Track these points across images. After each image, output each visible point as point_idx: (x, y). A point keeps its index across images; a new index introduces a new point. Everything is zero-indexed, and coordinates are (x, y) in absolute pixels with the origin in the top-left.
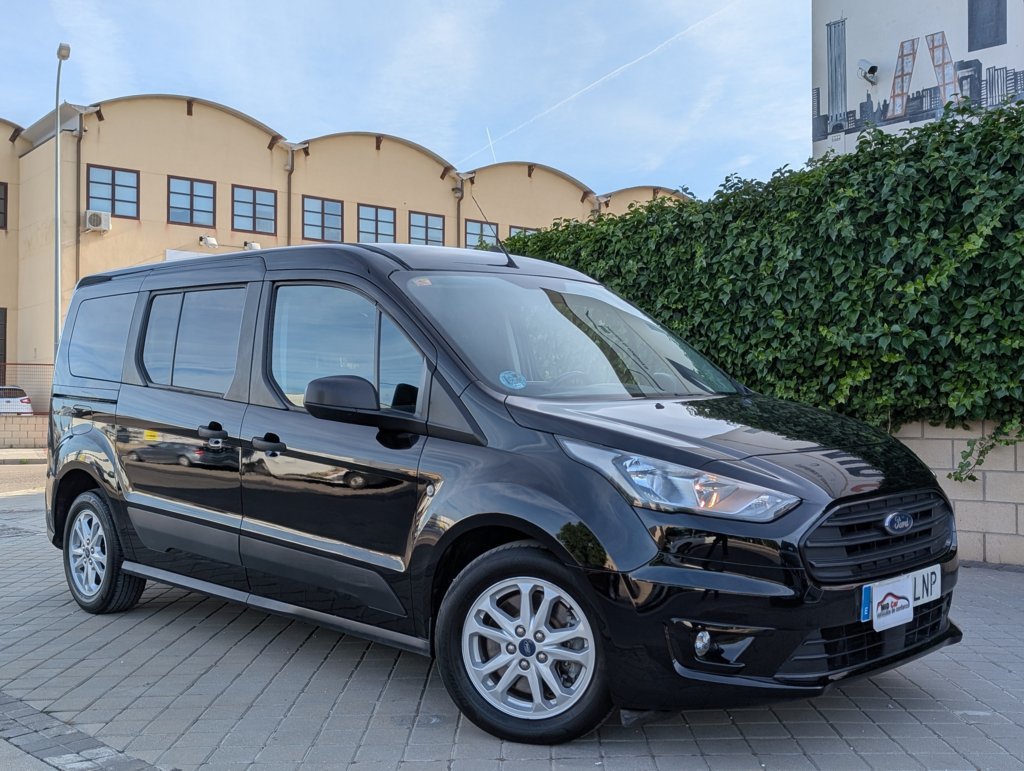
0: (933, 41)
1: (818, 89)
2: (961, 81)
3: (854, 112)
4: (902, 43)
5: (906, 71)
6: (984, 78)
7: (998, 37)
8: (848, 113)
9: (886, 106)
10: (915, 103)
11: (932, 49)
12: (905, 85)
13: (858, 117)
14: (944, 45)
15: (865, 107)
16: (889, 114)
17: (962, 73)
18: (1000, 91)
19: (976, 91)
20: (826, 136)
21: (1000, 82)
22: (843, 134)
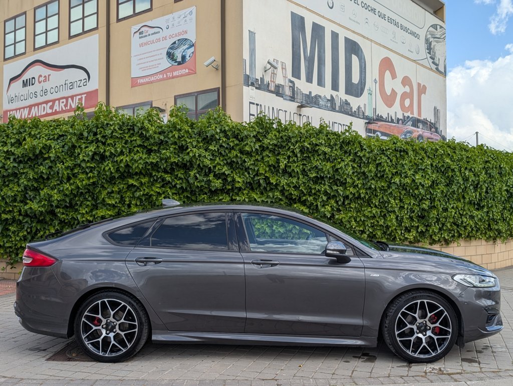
0: (283, 65)
1: (246, 60)
2: (290, 87)
3: (258, 80)
4: (274, 59)
5: (275, 72)
6: (295, 90)
7: (300, 79)
8: (257, 79)
9: (269, 84)
10: (277, 88)
11: (282, 68)
12: (275, 78)
13: (260, 83)
14: (285, 69)
15: (262, 79)
16: (270, 88)
17: (291, 84)
18: (299, 98)
19: (293, 94)
20: (248, 86)
21: (299, 94)
22: (255, 88)
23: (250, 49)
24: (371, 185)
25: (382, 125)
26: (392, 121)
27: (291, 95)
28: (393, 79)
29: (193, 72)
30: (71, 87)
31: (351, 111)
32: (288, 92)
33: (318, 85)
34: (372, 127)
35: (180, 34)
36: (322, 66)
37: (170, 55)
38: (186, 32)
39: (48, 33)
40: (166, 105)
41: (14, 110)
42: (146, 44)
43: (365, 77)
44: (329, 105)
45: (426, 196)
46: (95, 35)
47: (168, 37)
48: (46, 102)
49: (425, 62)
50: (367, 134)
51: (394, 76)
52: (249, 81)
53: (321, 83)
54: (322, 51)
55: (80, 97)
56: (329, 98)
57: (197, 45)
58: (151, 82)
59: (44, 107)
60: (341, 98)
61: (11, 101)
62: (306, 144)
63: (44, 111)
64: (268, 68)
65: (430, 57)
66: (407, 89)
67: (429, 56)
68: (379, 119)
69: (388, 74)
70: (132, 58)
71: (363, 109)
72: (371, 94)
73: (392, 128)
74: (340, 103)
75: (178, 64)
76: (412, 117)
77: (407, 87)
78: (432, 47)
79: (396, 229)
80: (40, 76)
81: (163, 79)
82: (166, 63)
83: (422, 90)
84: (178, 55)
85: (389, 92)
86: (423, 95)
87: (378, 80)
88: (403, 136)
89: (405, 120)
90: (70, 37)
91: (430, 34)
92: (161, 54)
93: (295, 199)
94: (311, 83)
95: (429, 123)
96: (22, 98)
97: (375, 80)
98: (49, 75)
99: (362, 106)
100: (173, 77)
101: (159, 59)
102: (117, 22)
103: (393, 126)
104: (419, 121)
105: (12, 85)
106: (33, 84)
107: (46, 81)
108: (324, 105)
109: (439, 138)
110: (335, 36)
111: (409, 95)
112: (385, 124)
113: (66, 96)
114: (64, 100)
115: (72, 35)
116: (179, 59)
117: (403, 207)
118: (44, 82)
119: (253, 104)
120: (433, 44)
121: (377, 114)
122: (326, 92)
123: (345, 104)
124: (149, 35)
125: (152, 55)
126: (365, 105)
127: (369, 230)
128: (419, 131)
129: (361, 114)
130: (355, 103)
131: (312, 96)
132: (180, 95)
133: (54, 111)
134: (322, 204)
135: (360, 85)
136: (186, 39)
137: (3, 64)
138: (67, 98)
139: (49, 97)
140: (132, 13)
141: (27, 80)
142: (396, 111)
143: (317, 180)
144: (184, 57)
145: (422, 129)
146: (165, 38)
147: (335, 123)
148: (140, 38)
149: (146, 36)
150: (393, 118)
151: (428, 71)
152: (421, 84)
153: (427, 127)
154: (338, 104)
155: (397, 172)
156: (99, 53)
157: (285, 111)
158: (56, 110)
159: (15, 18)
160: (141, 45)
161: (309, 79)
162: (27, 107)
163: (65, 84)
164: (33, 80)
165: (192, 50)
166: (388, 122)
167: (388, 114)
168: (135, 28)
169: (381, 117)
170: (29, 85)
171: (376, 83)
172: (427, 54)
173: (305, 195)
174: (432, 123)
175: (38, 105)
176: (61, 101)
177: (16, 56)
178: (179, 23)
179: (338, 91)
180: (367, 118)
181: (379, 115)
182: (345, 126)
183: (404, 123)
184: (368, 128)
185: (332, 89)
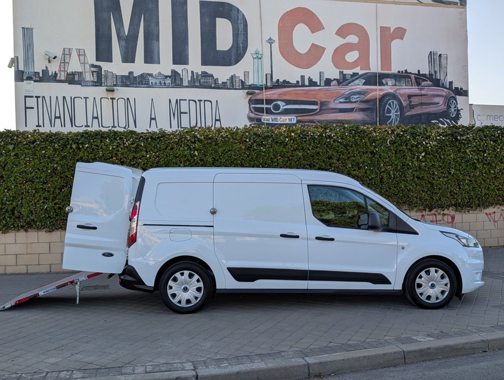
0: (79, 52)
1: (17, 57)
2: (93, 72)
3: (39, 73)
4: (64, 49)
5: (66, 61)
6: (103, 73)
7: (109, 59)
8: (37, 72)
9: (56, 74)
10: (71, 76)
11: (79, 55)
12: (66, 67)
13: (41, 75)
14: (85, 55)
15: (45, 72)
16: (58, 78)
17: (93, 69)
18: (110, 81)
19: (100, 78)
20: (22, 80)
21: (110, 77)
22: (32, 81)
23: (24, 46)
25: (288, 92)
26: (312, 83)
27: (96, 80)
28: (313, 32)
31: (216, 84)
32: (88, 77)
33: (146, 62)
34: (263, 96)
36: (154, 41)
43: (246, 40)
44: (168, 81)
50: (252, 106)
51: (316, 28)
52: (24, 76)
53: (151, 60)
54: (153, 25)
56: (170, 74)
60: (192, 72)
66: (353, 39)
68: (286, 84)
69: (301, 28)
71: (242, 78)
72: (261, 58)
73: (312, 92)
74: (192, 76)
76: (368, 73)
77: (351, 36)
83: (394, 34)
85: (303, 50)
86: (396, 41)
87: (276, 37)
88: (342, 100)
89: (346, 80)
94: (133, 61)
95: (413, 76)
97: (270, 39)
99: (240, 75)
103: (315, 90)
104: (382, 76)
108: (158, 82)
109: (444, 92)
111: (358, 46)
112: (294, 90)
119: (32, 97)
121: (275, 80)
122: (163, 68)
123: (203, 76)
126: (246, 74)
128: (389, 87)
129: (238, 84)
131: (135, 75)
135: (234, 51)
142: (322, 71)
145: (395, 85)
147: (180, 100)
150: (316, 79)
152: (389, 28)
153: (409, 82)
154: (187, 79)
157: (84, 98)
161: (129, 57)
166: (303, 85)
167: (303, 77)
169: (288, 82)
171: (271, 44)
174: (424, 75)
179: (188, 64)
180: (252, 87)
181: (281, 80)
182: (202, 103)
183: (344, 83)
184: (253, 98)
185: (175, 62)
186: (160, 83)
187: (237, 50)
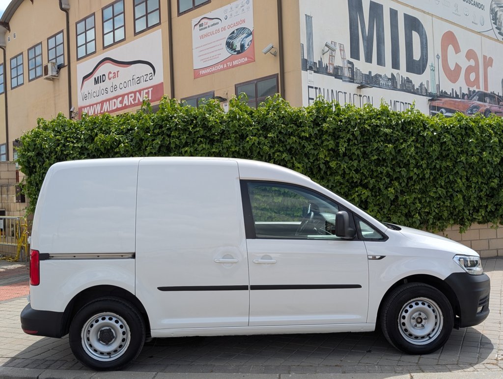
0: (341, 47)
1: (303, 45)
2: (349, 68)
3: (316, 63)
4: (332, 42)
5: (333, 54)
6: (355, 71)
7: (358, 58)
8: (315, 63)
9: (327, 67)
10: (336, 70)
11: (341, 50)
12: (333, 60)
13: (318, 67)
14: (344, 50)
15: (320, 62)
16: (328, 71)
17: (350, 66)
18: (358, 78)
19: (353, 75)
20: (307, 70)
21: (359, 75)
22: (313, 72)
23: (307, 33)
24: (435, 165)
25: (446, 101)
26: (457, 97)
27: (351, 77)
28: (456, 53)
29: (252, 60)
30: (138, 82)
31: (414, 89)
32: (347, 73)
33: (378, 64)
34: (436, 103)
35: (238, 24)
36: (382, 45)
37: (230, 45)
38: (244, 21)
39: (115, 31)
40: (227, 94)
41: (88, 106)
42: (206, 35)
43: (427, 53)
44: (390, 84)
45: (495, 174)
46: (159, 30)
47: (227, 27)
48: (116, 98)
49: (491, 34)
50: (431, 111)
51: (457, 50)
52: (307, 65)
53: (381, 62)
54: (381, 29)
55: (147, 91)
56: (390, 77)
57: (255, 34)
58: (213, 73)
59: (115, 102)
60: (402, 76)
61: (85, 98)
62: (366, 126)
63: (114, 106)
64: (325, 51)
65: (496, 28)
66: (472, 63)
67: (495, 26)
68: (444, 95)
69: (451, 48)
70: (194, 50)
71: (426, 86)
72: (434, 71)
73: (457, 103)
74: (402, 81)
75: (237, 54)
76: (479, 91)
77: (472, 60)
78: (498, 17)
79: (463, 210)
80: (110, 73)
81: (223, 69)
82: (226, 53)
83: (488, 62)
84: (237, 44)
85: (452, 67)
86: (489, 68)
87: (440, 55)
88: (469, 112)
89: (471, 95)
90: (136, 34)
91: (495, 4)
92: (221, 44)
93: (357, 182)
94: (371, 63)
95: (496, 97)
96: (95, 95)
97: (438, 55)
98: (118, 72)
99: (425, 83)
100: (233, 67)
101: (219, 50)
102: (178, 16)
104: (485, 95)
105: (85, 83)
106: (103, 81)
107: (115, 77)
110: (394, 13)
111: (475, 69)
112: (449, 100)
113: (134, 90)
114: (133, 95)
115: (137, 31)
116: (238, 48)
117: (471, 187)
118: (113, 78)
119: (312, 87)
120: (499, 14)
121: (441, 91)
122: (387, 70)
123: (407, 81)
124: (209, 26)
125: (212, 46)
126: (428, 82)
127: (434, 211)
128: (487, 105)
129: (424, 91)
130: (417, 80)
131: (372, 75)
132: (240, 84)
133: (123, 106)
134: (385, 186)
135: (421, 62)
136: (244, 28)
137: (77, 64)
138: (135, 93)
139: (119, 92)
140: (192, 7)
141: (98, 77)
142: (461, 86)
143: (379, 163)
144: (242, 46)
145: (489, 103)
146: (224, 29)
147: (396, 101)
148: (200, 30)
149: (206, 28)
150: (458, 93)
151: (494, 42)
152: (486, 57)
153: (495, 101)
154: (399, 83)
155: (462, 151)
156: (163, 48)
157: (344, 93)
158: (125, 104)
159: (85, 19)
160: (202, 37)
161: (369, 59)
162: (99, 103)
163: (133, 79)
164: (104, 77)
165: (250, 38)
166: (453, 97)
167: (453, 89)
168: (195, 21)
169: (445, 93)
170: (101, 82)
171: (438, 58)
172: (493, 25)
173: (366, 178)
174: (500, 97)
175: (109, 100)
176: (130, 95)
177: (87, 55)
178: (237, 13)
179: (399, 70)
180: (430, 95)
181: (443, 91)
182: (407, 105)
183: (470, 98)
184: (431, 105)
185: (393, 68)
186: (386, 85)
187: (423, 62)
